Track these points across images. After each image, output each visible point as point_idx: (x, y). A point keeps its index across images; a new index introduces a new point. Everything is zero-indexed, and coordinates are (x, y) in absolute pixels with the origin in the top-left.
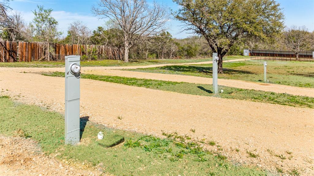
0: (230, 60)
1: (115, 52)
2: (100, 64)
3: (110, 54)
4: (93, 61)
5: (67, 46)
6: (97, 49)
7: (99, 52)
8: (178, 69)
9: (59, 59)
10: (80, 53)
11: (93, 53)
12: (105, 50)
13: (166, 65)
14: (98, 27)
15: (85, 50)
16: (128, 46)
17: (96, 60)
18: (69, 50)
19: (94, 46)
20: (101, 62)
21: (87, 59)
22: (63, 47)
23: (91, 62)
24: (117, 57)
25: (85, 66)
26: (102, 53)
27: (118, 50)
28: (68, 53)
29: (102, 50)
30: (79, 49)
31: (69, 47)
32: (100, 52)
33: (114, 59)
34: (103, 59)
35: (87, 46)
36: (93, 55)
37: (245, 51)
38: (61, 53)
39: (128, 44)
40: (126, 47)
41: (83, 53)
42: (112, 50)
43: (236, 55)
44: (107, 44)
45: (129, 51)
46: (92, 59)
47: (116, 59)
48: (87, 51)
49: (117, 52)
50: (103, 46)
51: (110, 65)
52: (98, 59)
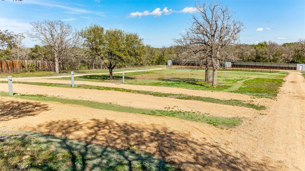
0: (156, 68)
1: (51, 65)
2: (36, 75)
3: (46, 66)
4: (31, 73)
5: (8, 62)
6: (35, 64)
7: (36, 66)
8: (91, 77)
9: (2, 72)
10: (20, 67)
11: (31, 66)
12: (41, 64)
13: (85, 75)
14: (35, 45)
15: (24, 65)
16: (58, 61)
17: (34, 72)
18: (10, 64)
19: (32, 61)
20: (37, 73)
21: (26, 71)
22: (4, 62)
23: (29, 74)
24: (52, 69)
25: (23, 77)
26: (39, 67)
27: (53, 64)
28: (10, 67)
29: (39, 64)
30: (19, 64)
31: (10, 62)
32: (38, 66)
33: (49, 71)
34: (40, 71)
35: (26, 61)
36: (31, 69)
37: (168, 61)
38: (3, 68)
39: (58, 60)
40: (56, 62)
41: (23, 67)
42: (48, 63)
43: (162, 64)
44: (43, 59)
45: (59, 65)
46: (31, 71)
47: (51, 71)
48: (26, 65)
49: (52, 65)
50: (40, 61)
51: (44, 76)
52: (36, 71)
